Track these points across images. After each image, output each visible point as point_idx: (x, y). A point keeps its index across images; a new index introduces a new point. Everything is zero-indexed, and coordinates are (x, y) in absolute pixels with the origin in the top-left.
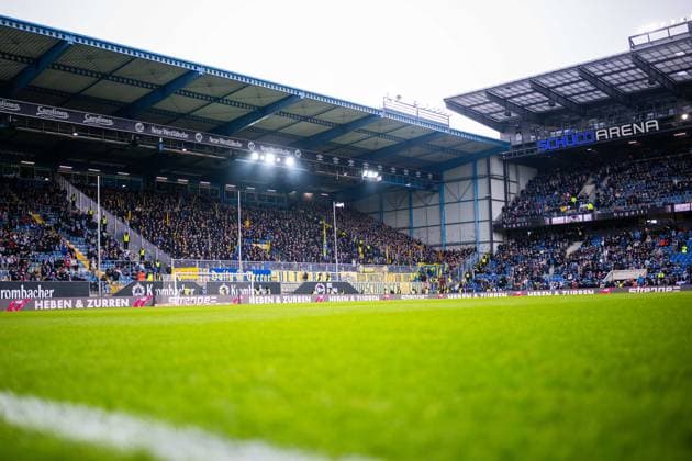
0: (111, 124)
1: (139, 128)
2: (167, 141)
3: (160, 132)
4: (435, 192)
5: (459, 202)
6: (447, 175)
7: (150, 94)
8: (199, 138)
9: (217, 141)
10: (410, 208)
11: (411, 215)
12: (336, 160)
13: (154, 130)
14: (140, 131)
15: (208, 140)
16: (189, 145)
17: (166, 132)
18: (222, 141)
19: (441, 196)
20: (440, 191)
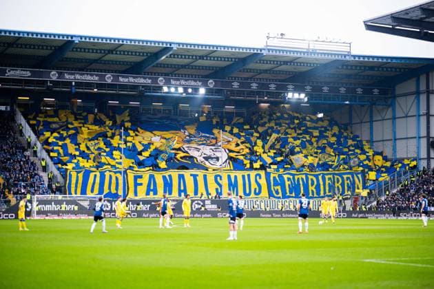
0: (29, 74)
1: (54, 75)
2: (79, 84)
3: (72, 77)
4: (389, 106)
5: (407, 117)
6: (399, 89)
7: (52, 53)
8: (109, 78)
9: (126, 80)
10: (371, 122)
11: (371, 128)
12: (254, 86)
13: (67, 76)
14: (54, 78)
15: (118, 80)
16: (99, 86)
17: (78, 77)
18: (131, 80)
19: (394, 111)
20: (392, 105)
